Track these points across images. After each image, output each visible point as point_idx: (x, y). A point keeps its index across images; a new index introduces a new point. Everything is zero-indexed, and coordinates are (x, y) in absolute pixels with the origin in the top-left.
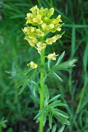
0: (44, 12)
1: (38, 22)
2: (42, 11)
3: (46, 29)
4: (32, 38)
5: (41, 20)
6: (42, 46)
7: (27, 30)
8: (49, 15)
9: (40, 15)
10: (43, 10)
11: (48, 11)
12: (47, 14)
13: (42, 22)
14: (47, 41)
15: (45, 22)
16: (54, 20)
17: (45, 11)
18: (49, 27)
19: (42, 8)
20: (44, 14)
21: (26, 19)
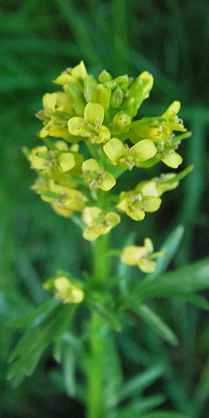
0: (113, 90)
1: (88, 134)
2: (106, 87)
3: (122, 160)
4: (63, 193)
5: (104, 128)
6: (105, 224)
7: (46, 165)
8: (134, 105)
9: (97, 105)
10: (111, 84)
11: (129, 88)
12: (125, 99)
13: (105, 134)
14: (123, 206)
15: (116, 132)
16: (156, 127)
17: (119, 90)
18: (135, 155)
19: (105, 74)
20: (114, 99)
21: (41, 119)
